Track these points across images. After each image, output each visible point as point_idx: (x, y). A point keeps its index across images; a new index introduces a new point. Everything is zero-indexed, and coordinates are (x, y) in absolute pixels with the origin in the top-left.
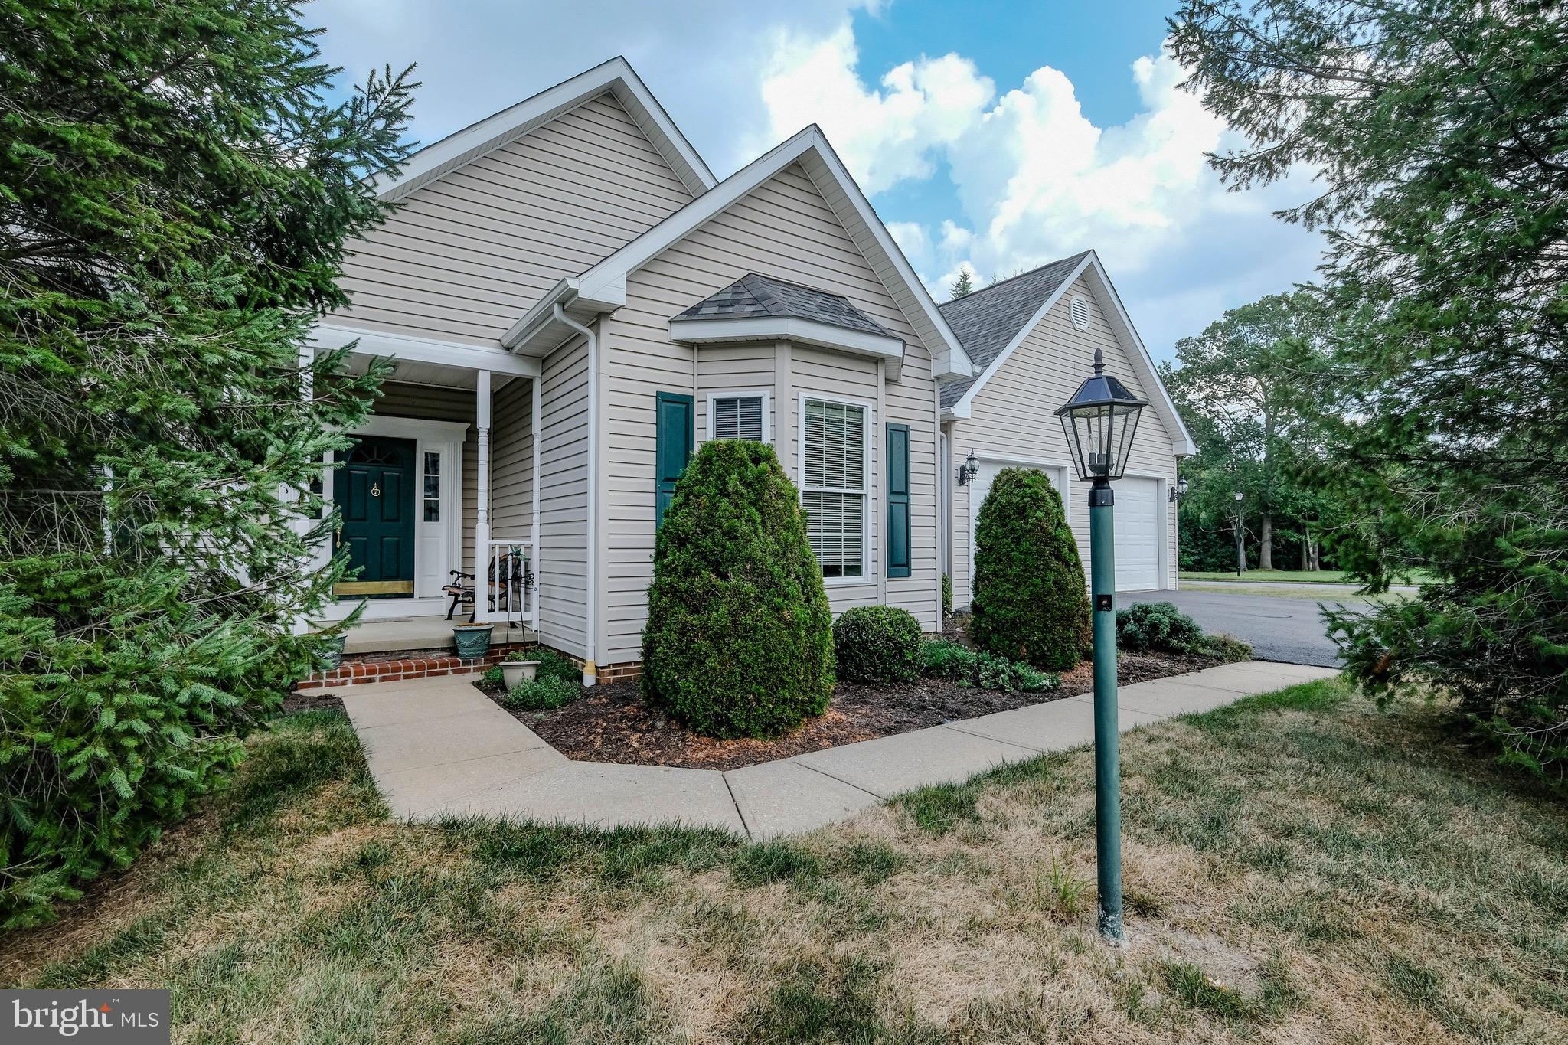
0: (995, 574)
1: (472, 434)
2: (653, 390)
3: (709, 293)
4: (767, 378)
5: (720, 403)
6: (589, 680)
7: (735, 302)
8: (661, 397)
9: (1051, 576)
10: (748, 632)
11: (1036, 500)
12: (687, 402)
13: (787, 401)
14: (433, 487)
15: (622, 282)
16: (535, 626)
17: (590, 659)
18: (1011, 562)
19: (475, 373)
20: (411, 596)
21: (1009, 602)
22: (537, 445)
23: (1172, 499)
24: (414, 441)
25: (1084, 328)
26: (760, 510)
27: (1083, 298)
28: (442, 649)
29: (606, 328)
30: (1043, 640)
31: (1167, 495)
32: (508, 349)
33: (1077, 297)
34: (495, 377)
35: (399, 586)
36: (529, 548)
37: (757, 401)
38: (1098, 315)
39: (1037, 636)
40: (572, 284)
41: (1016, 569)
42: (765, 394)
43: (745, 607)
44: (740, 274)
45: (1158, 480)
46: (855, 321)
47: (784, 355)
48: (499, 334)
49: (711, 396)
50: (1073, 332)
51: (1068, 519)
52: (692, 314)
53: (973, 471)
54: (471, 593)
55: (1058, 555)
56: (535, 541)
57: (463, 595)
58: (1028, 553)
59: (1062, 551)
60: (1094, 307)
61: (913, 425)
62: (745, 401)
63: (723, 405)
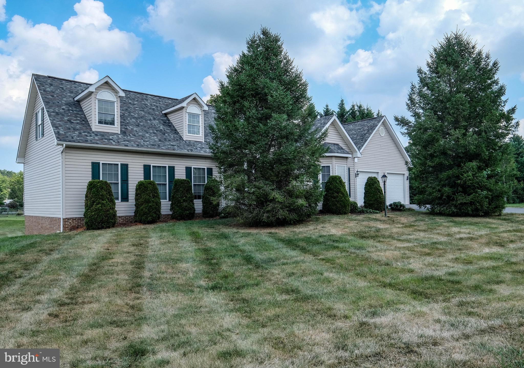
0: (368, 196)
4: (329, 162)
9: (378, 196)
11: (375, 182)
13: (334, 167)
18: (371, 193)
21: (371, 200)
23: (407, 179)
25: (383, 135)
27: (382, 128)
30: (377, 207)
31: (406, 178)
33: (381, 127)
37: (329, 166)
38: (387, 131)
39: (376, 206)
41: (372, 195)
42: (331, 165)
45: (403, 174)
46: (343, 151)
47: (334, 159)
50: (380, 137)
51: (381, 185)
53: (358, 174)
55: (379, 192)
58: (374, 192)
59: (380, 191)
60: (386, 129)
62: (327, 166)
63: (323, 167)
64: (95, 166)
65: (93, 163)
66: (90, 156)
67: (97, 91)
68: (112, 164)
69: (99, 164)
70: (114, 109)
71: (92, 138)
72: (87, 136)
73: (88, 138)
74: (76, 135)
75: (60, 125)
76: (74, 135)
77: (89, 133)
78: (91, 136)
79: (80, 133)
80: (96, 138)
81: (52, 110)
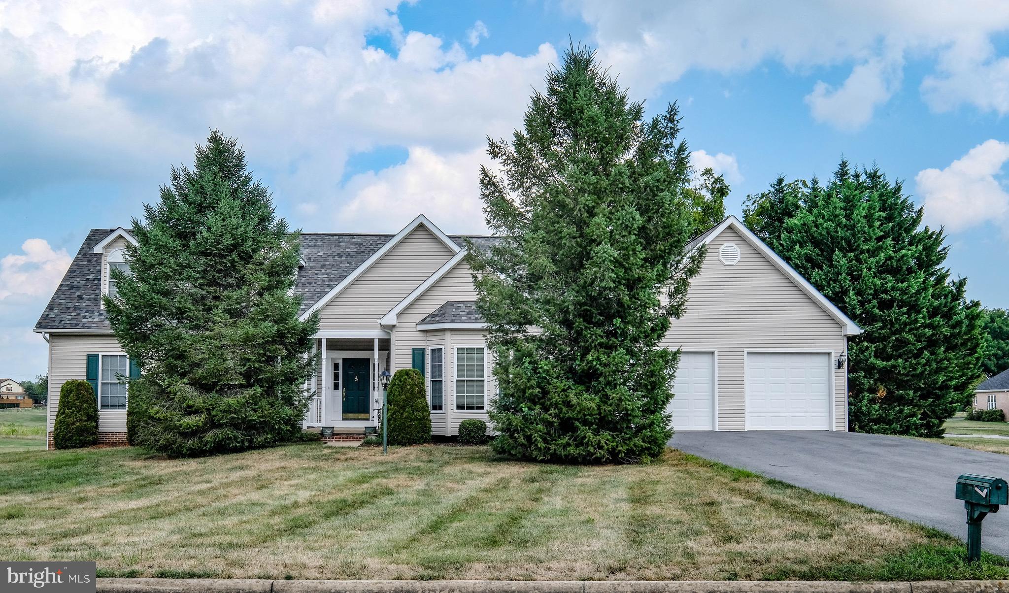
2: (411, 348)
3: (431, 312)
4: (441, 342)
7: (436, 316)
8: (414, 350)
12: (423, 350)
15: (395, 317)
19: (373, 339)
20: (368, 419)
23: (840, 367)
24: (369, 359)
25: (734, 263)
27: (732, 244)
29: (394, 330)
31: (836, 363)
33: (727, 244)
34: (377, 339)
35: (362, 416)
37: (441, 349)
38: (751, 251)
40: (380, 321)
42: (443, 347)
44: (445, 302)
45: (826, 354)
47: (448, 334)
49: (430, 348)
50: (722, 267)
52: (423, 321)
60: (745, 247)
62: (437, 350)
63: (433, 351)
64: (92, 360)
65: (89, 356)
66: (85, 345)
67: (108, 251)
69: (97, 356)
71: (90, 320)
72: (85, 317)
73: (84, 320)
74: (70, 317)
75: (60, 305)
76: (66, 318)
77: (93, 312)
78: (90, 317)
79: (79, 314)
80: (96, 320)
81: (69, 283)
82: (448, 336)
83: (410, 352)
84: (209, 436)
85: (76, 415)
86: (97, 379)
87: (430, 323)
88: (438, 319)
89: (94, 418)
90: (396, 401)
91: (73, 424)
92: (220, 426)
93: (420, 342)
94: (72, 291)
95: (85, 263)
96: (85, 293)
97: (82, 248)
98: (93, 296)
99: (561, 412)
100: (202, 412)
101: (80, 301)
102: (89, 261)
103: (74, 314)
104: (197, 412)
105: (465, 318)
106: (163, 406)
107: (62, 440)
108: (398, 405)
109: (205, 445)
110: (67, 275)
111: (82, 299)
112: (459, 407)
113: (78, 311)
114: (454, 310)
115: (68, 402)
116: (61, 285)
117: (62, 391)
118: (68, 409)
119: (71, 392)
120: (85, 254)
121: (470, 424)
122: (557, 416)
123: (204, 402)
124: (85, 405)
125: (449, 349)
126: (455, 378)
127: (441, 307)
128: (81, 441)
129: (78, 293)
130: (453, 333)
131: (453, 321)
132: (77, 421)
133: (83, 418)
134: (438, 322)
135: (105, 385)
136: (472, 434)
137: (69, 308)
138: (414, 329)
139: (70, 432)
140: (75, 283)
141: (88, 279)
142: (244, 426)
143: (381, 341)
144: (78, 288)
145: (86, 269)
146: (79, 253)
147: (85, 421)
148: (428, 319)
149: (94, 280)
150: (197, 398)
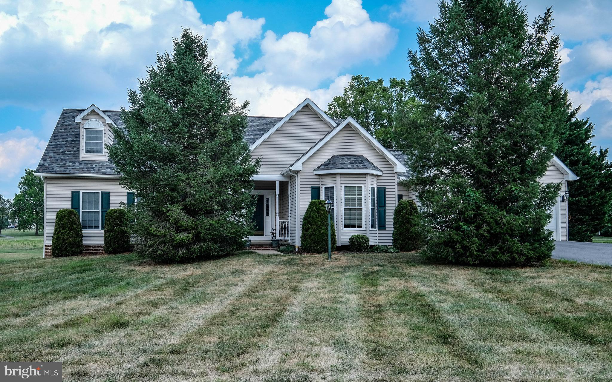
1: (276, 195)
2: (310, 186)
3: (323, 162)
4: (333, 182)
5: (325, 188)
6: (297, 250)
7: (328, 164)
8: (312, 188)
10: (315, 235)
12: (318, 188)
14: (268, 207)
15: (301, 165)
16: (290, 241)
17: (297, 245)
19: (275, 181)
20: (263, 235)
22: (289, 197)
23: (563, 201)
24: (263, 195)
26: (318, 214)
28: (269, 245)
29: (299, 174)
31: (560, 199)
32: (283, 175)
34: (280, 182)
35: (260, 233)
36: (288, 222)
37: (332, 187)
40: (291, 168)
42: (334, 186)
43: (314, 231)
44: (332, 156)
48: (280, 172)
49: (323, 186)
52: (319, 168)
54: (275, 233)
56: (289, 221)
57: (274, 234)
61: (386, 187)
62: (330, 187)
63: (326, 188)
64: (75, 195)
65: (73, 192)
66: (71, 185)
67: (84, 121)
68: (93, 192)
69: (79, 192)
70: (102, 137)
71: (74, 167)
72: (69, 166)
73: (69, 168)
74: (59, 166)
75: (50, 157)
76: (57, 166)
77: (74, 163)
78: (73, 166)
79: (65, 164)
80: (78, 168)
81: (54, 143)
82: (338, 178)
83: (310, 189)
84: (196, 247)
85: (69, 233)
86: (79, 208)
87: (323, 169)
88: (331, 166)
89: (80, 235)
90: (315, 222)
91: (67, 239)
92: (204, 241)
93: (316, 183)
94: (57, 148)
95: (63, 130)
96: (67, 150)
97: (59, 121)
98: (73, 152)
99: (491, 228)
100: (191, 230)
101: (64, 155)
102: (66, 129)
103: (61, 164)
104: (186, 230)
105: (350, 166)
106: (160, 226)
107: (59, 251)
108: (317, 225)
109: (192, 255)
110: (51, 138)
111: (65, 154)
112: (346, 227)
113: (64, 162)
114: (340, 161)
115: (63, 224)
116: (49, 145)
117: (57, 216)
118: (63, 229)
119: (64, 217)
120: (62, 125)
121: (360, 238)
122: (488, 232)
123: (192, 223)
124: (75, 226)
125: (339, 187)
126: (344, 207)
127: (330, 159)
128: (72, 251)
129: (62, 150)
130: (342, 176)
131: (343, 168)
132: (70, 237)
133: (74, 235)
134: (331, 169)
135: (85, 213)
136: (362, 245)
137: (57, 160)
138: (312, 174)
139: (64, 245)
140: (59, 143)
141: (67, 141)
142: (219, 240)
143: (281, 182)
144: (61, 147)
145: (64, 135)
146: (58, 124)
147: (75, 237)
148: (323, 167)
149: (72, 141)
150: (187, 220)
